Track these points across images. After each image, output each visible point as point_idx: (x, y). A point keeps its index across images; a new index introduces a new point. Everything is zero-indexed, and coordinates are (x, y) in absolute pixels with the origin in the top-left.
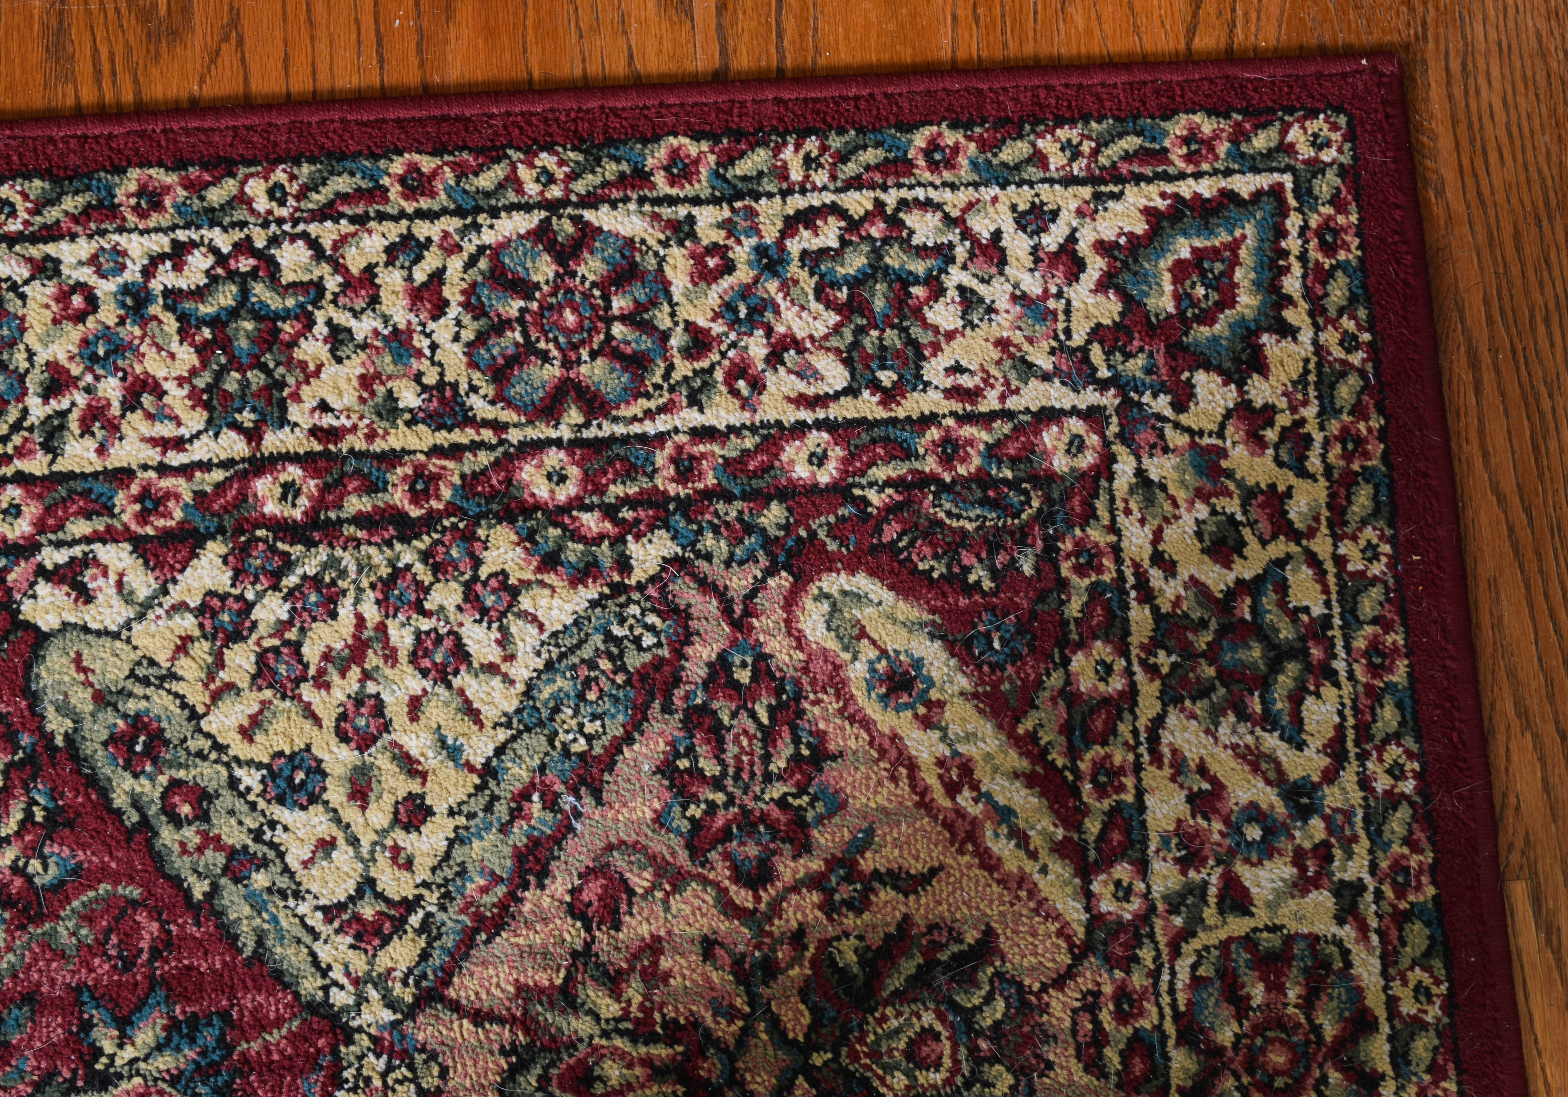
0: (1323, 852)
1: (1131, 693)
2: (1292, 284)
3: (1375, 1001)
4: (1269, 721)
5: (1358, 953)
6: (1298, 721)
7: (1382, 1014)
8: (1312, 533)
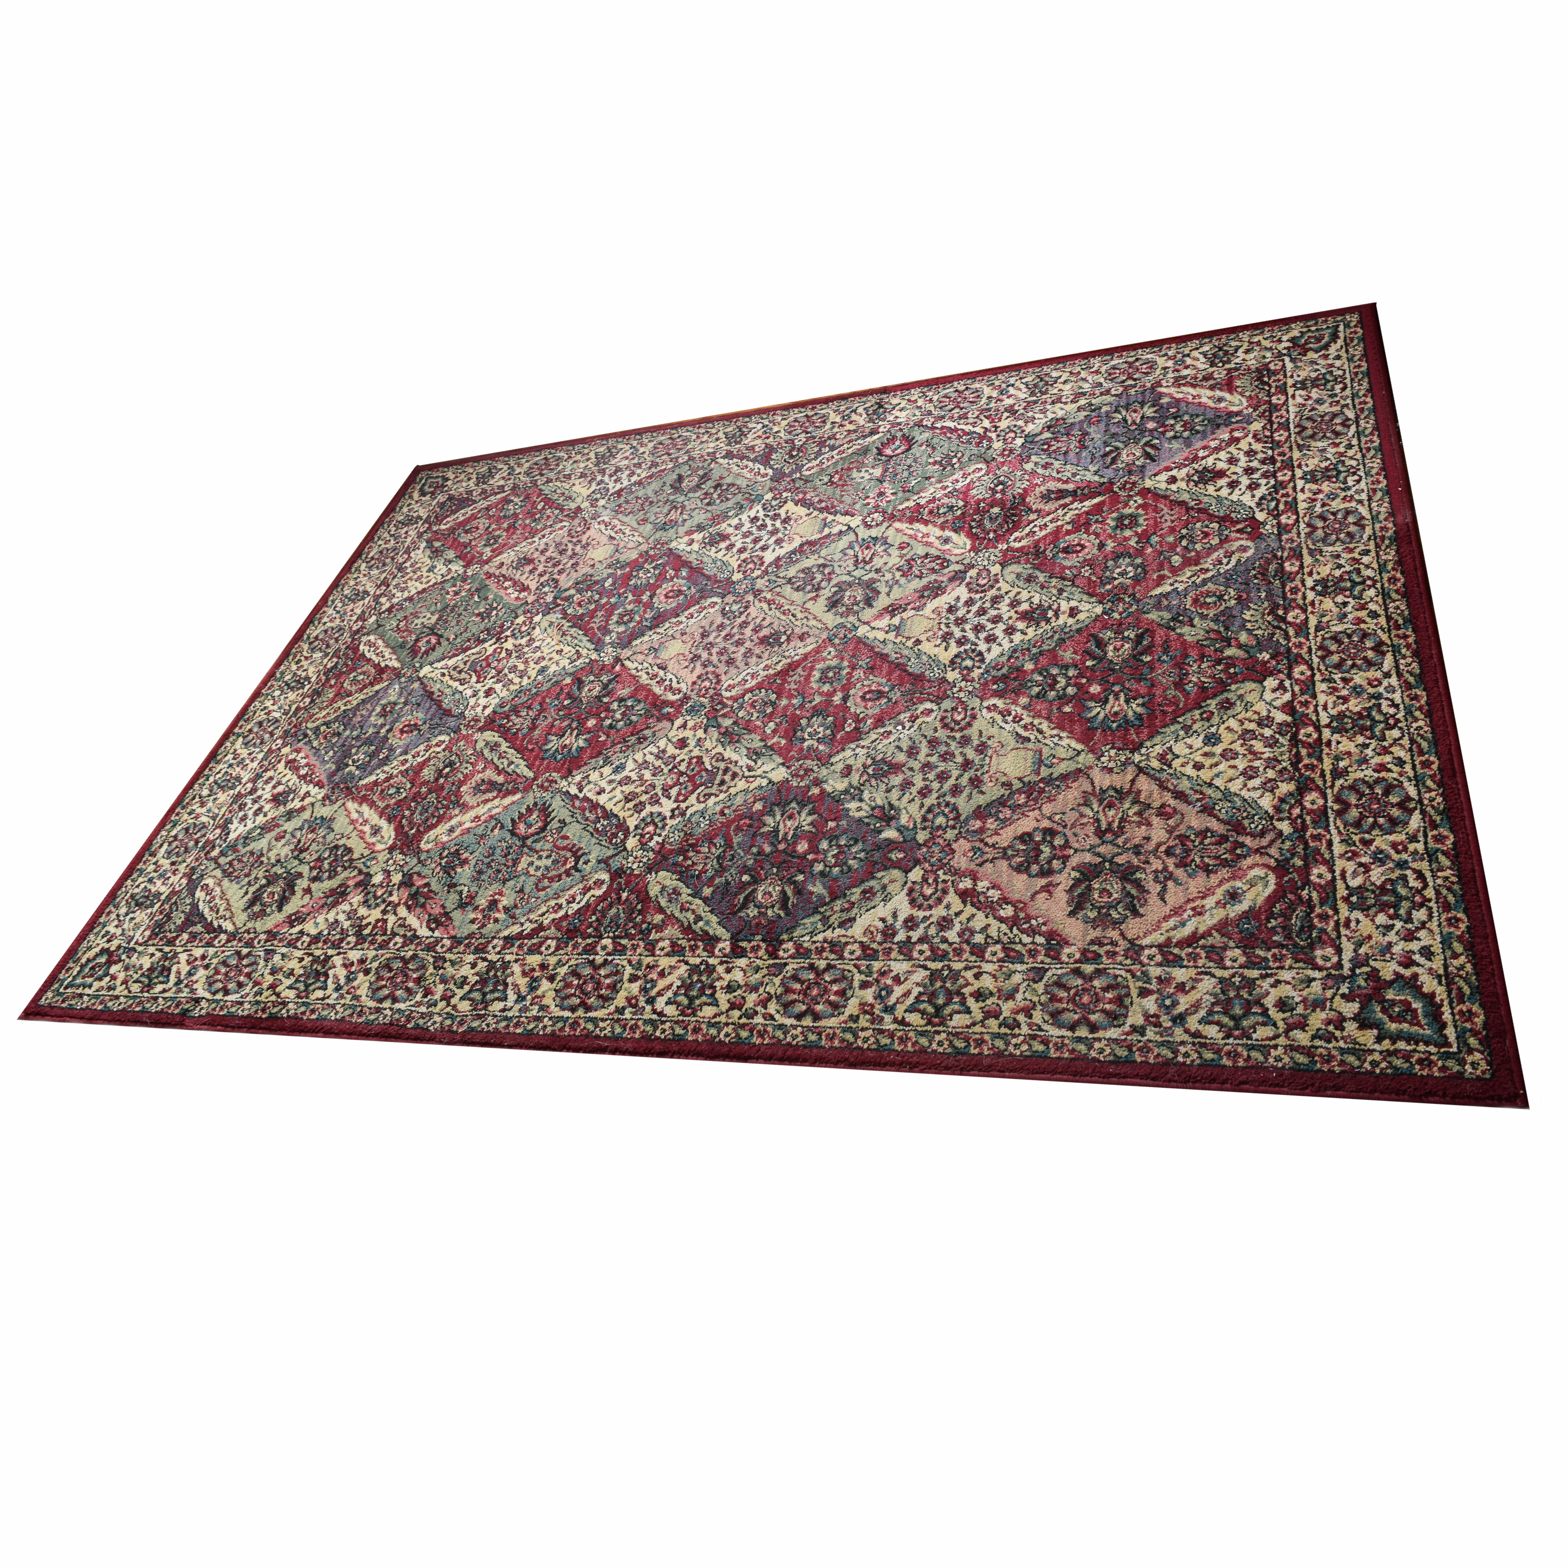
0: (1158, 1025)
1: (1225, 968)
2: (1401, 1045)
3: (1100, 1034)
4: (1210, 1013)
5: (1119, 1031)
6: (1210, 1023)
7: (1096, 1035)
8: (1287, 1037)
